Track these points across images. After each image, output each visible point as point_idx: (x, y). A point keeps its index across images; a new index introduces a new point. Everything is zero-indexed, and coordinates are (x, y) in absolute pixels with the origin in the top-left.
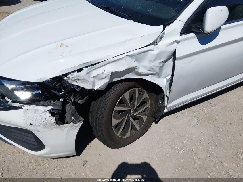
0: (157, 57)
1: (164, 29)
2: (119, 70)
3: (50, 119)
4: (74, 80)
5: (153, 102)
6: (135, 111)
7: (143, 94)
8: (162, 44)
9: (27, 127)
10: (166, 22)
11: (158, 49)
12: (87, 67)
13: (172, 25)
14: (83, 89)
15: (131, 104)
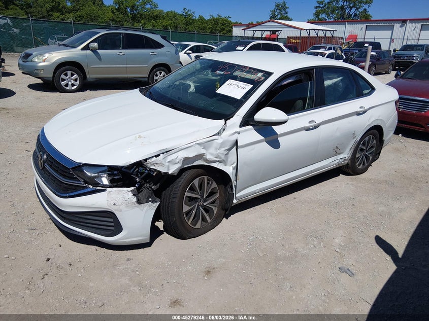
0: (222, 145)
1: (226, 123)
2: (190, 156)
3: (132, 199)
4: (153, 164)
5: (222, 193)
6: (205, 201)
7: (212, 183)
8: (224, 134)
9: (110, 207)
10: (227, 117)
11: (222, 138)
12: (163, 153)
13: (232, 119)
14: (159, 172)
15: (201, 193)
